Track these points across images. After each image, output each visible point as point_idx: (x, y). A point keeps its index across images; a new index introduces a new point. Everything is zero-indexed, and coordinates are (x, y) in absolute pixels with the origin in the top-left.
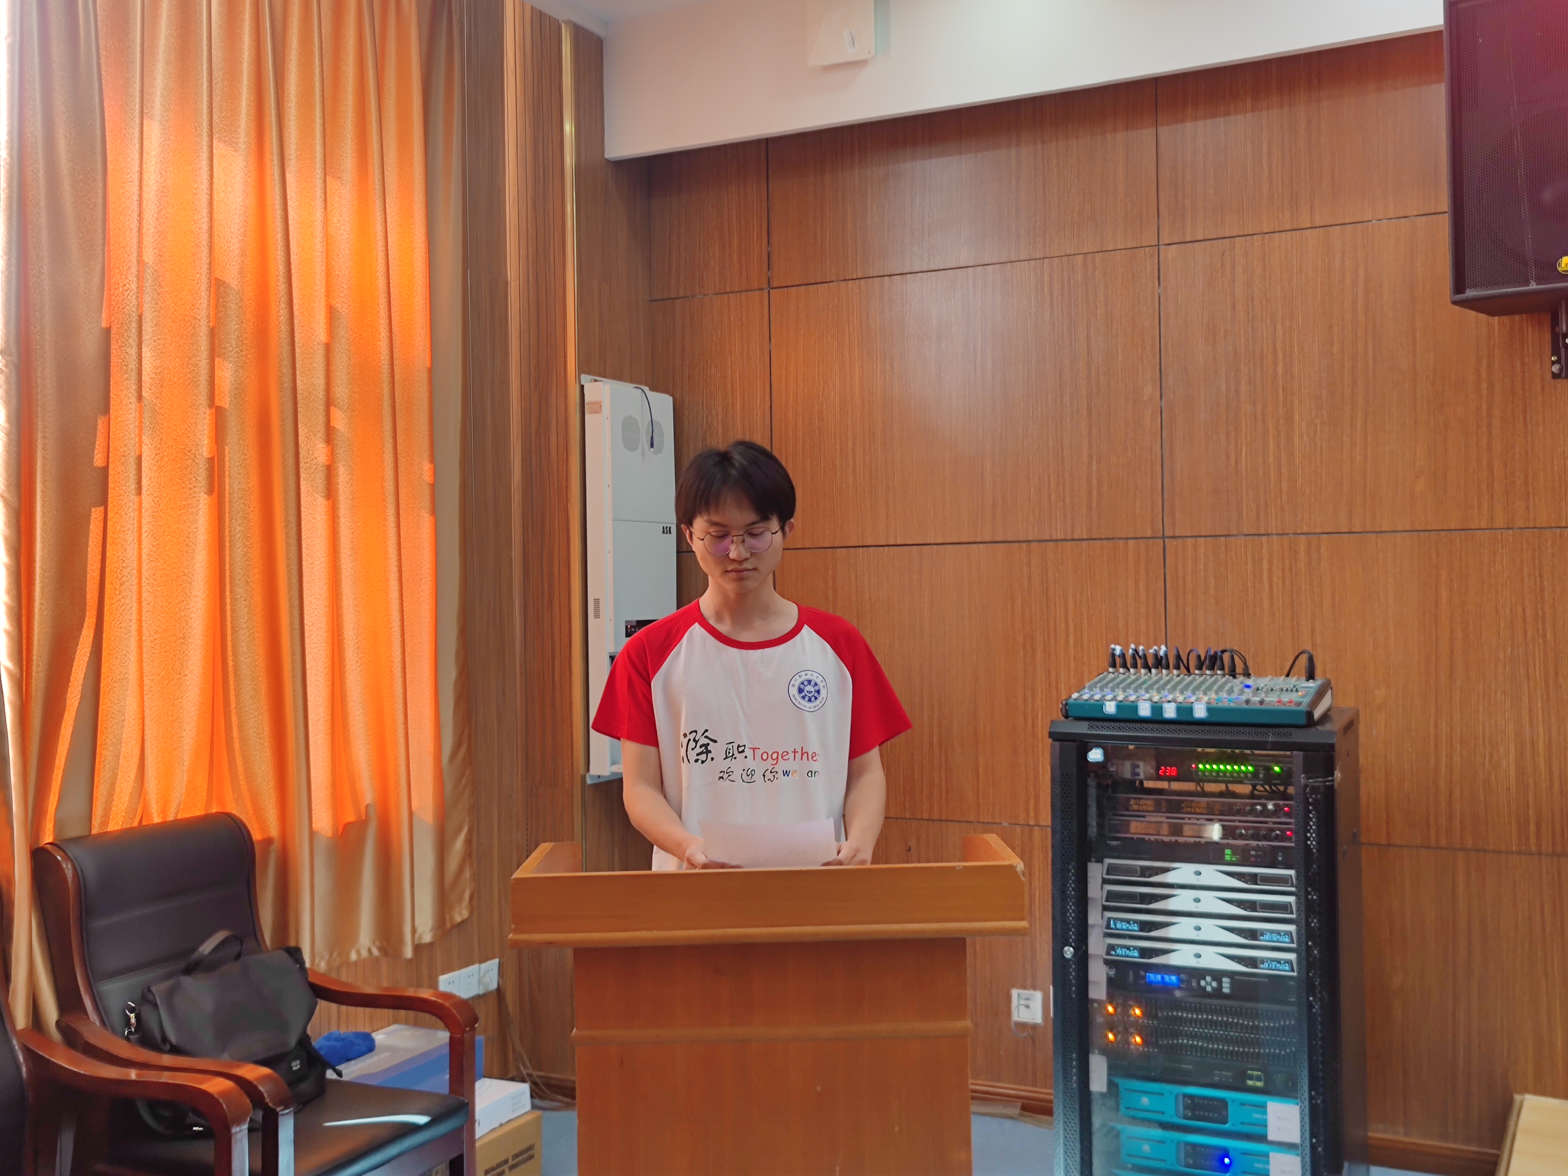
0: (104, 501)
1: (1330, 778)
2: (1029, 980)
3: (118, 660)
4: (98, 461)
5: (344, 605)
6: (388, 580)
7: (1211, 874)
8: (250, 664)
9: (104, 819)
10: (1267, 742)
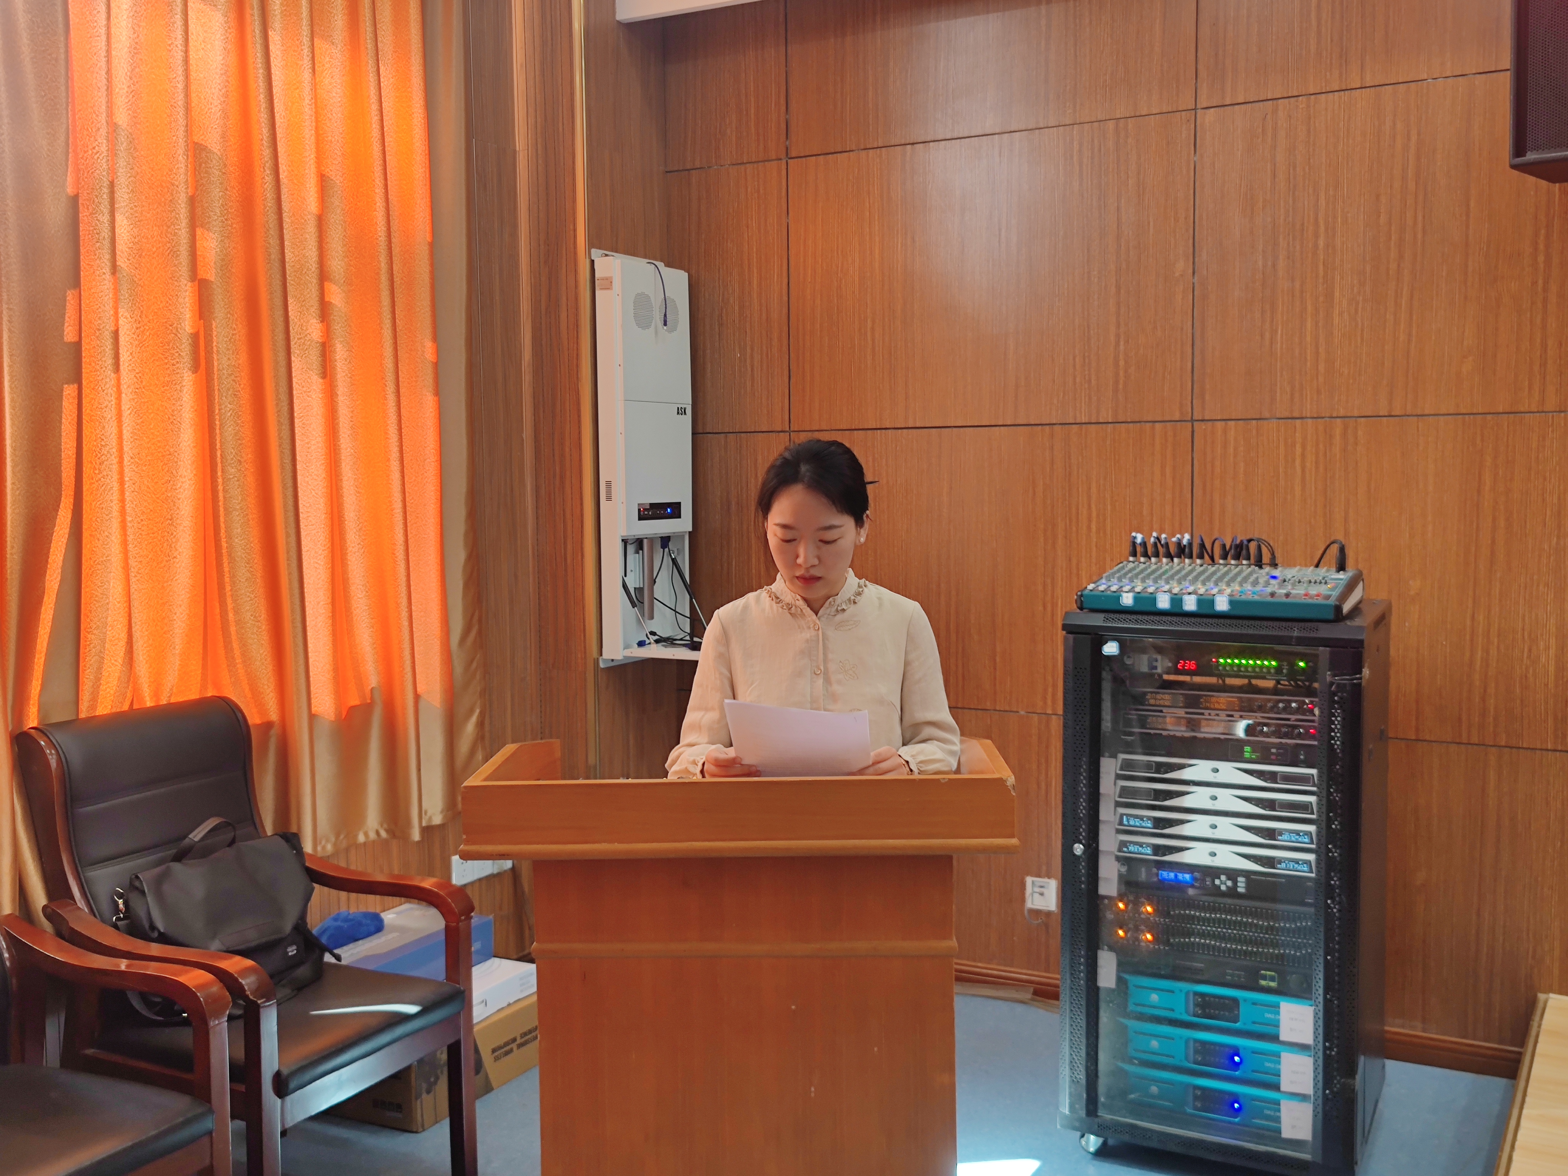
0: (77, 378)
1: (1358, 676)
2: (1044, 868)
3: (101, 541)
4: (69, 335)
5: (344, 486)
6: (389, 460)
7: (1229, 772)
8: (245, 546)
9: (91, 703)
10: (1291, 637)
